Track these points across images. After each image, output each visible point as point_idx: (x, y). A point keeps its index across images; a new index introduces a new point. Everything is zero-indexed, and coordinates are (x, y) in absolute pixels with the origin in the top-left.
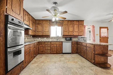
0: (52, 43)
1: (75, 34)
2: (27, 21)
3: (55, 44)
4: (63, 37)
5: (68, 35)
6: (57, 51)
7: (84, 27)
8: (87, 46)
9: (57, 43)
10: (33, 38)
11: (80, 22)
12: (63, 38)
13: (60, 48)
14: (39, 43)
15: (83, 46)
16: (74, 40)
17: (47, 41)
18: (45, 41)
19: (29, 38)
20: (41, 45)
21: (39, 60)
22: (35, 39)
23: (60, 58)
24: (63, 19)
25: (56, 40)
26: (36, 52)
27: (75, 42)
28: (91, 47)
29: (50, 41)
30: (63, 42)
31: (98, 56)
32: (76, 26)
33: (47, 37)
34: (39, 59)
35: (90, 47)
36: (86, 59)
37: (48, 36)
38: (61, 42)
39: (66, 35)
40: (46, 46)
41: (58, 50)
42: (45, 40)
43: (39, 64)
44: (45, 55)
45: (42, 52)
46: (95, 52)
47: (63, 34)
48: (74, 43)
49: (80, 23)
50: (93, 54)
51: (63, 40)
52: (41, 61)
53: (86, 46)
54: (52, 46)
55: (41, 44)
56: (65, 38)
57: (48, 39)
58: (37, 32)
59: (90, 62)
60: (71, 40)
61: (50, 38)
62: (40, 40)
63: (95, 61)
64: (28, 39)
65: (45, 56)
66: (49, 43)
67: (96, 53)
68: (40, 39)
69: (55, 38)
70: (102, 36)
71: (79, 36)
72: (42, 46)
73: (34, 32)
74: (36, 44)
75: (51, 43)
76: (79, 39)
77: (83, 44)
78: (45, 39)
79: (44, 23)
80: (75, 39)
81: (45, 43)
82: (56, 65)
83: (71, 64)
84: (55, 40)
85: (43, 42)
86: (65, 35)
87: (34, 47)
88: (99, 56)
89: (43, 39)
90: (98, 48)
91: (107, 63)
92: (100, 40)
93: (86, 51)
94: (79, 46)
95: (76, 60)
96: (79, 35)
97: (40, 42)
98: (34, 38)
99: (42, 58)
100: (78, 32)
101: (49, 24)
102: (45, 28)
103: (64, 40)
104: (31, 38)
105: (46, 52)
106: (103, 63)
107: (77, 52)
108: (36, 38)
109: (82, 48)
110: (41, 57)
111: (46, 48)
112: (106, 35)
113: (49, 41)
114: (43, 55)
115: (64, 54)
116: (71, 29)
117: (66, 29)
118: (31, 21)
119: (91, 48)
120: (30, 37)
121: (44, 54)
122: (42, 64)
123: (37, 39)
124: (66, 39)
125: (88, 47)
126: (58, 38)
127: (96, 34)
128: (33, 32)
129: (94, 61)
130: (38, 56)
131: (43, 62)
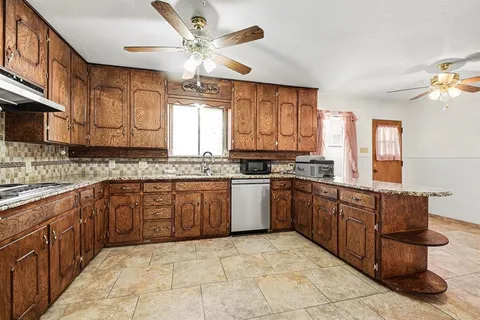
0: (180, 187)
1: (284, 144)
3: (195, 192)
4: (229, 158)
5: (253, 147)
6: (206, 225)
7: (319, 118)
8: (341, 198)
9: (204, 185)
10: (74, 162)
11: (304, 95)
12: (232, 161)
14: (109, 187)
15: (323, 197)
16: (279, 169)
17: (153, 177)
18: (144, 178)
19: (48, 163)
20: (123, 200)
21: (111, 282)
22: (84, 165)
23: (221, 258)
24: (236, 69)
25: (199, 172)
26: (89, 236)
27: (284, 179)
28: (360, 203)
29: (171, 177)
30: (233, 181)
31: (392, 242)
32: (286, 111)
33: (154, 158)
34: (111, 277)
35: (355, 203)
36: (338, 257)
38: (225, 180)
39: (244, 148)
40: (149, 200)
41: (212, 219)
42: (139, 172)
43: (110, 307)
44: (140, 249)
45: (127, 236)
46: (380, 228)
47: (233, 145)
48: (278, 183)
49: (303, 98)
50: (373, 235)
51: (232, 171)
52: (122, 290)
53: (334, 200)
54: (179, 200)
55: (123, 193)
56: (241, 161)
57: (157, 165)
58: (99, 132)
59: (355, 272)
60: (266, 171)
61: (170, 160)
62: (113, 170)
63: (380, 267)
64: (39, 164)
65: (144, 255)
66: (166, 187)
67: (386, 229)
68: (112, 164)
69: (193, 163)
70: (382, 158)
71: (298, 153)
72: (128, 204)
73: (76, 126)
74: (89, 193)
75: (174, 189)
76: (301, 166)
77: (324, 189)
78: (142, 169)
79: (136, 82)
80: (282, 169)
81: (142, 188)
82: (208, 300)
83: (281, 293)
84: (194, 172)
85: (130, 182)
86: (241, 148)
87: (80, 215)
88: (398, 244)
89: (129, 165)
90: (393, 208)
91: (424, 271)
92: (375, 171)
93: (334, 219)
94: (302, 197)
95: (298, 267)
96: (300, 149)
97: (113, 182)
98: (79, 163)
99: (124, 270)
100: (295, 136)
101: (162, 91)
102: (142, 113)
103: (236, 173)
104: (62, 163)
105: (147, 234)
106: (411, 270)
107: (292, 224)
108: (92, 162)
109: (319, 206)
110: (122, 265)
111: (150, 213)
112: (394, 154)
113: (165, 177)
114: (130, 248)
115: (240, 238)
116: (266, 123)
117: (243, 124)
118: (55, 64)
119: (362, 207)
120: (53, 155)
121: (135, 243)
122: (129, 309)
123: (95, 165)
124: (247, 168)
125: (347, 203)
126: (208, 160)
127: (359, 146)
128: (71, 129)
129: (376, 267)
130: (104, 259)
131: (132, 293)
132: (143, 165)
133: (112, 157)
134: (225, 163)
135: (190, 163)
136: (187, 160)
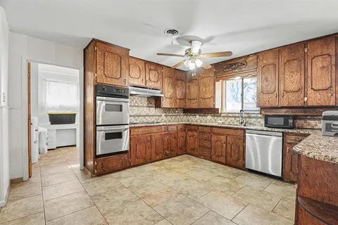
0: (214, 130)
1: (316, 99)
2: (154, 82)
3: (222, 135)
6: (229, 157)
13: (237, 151)
14: (188, 127)
17: (202, 124)
19: (172, 116)
20: (191, 134)
22: (188, 117)
25: (238, 124)
30: (247, 131)
32: (319, 64)
37: (213, 111)
38: (241, 129)
39: (268, 105)
48: (293, 138)
54: (214, 138)
55: (191, 130)
57: (216, 118)
58: (189, 102)
61: (222, 115)
62: (198, 119)
64: (168, 116)
68: (198, 117)
69: (235, 117)
72: (193, 136)
73: (178, 101)
75: (211, 131)
78: (208, 120)
79: (202, 74)
81: (199, 129)
84: (235, 123)
86: (265, 105)
87: (168, 135)
89: (204, 117)
97: (188, 125)
101: (213, 75)
102: (204, 89)
104: (180, 116)
117: (267, 86)
118: (166, 78)
123: (192, 117)
128: (175, 102)
132: (209, 117)
133: (197, 113)
134: (260, 118)
135: (233, 117)
136: (231, 115)
